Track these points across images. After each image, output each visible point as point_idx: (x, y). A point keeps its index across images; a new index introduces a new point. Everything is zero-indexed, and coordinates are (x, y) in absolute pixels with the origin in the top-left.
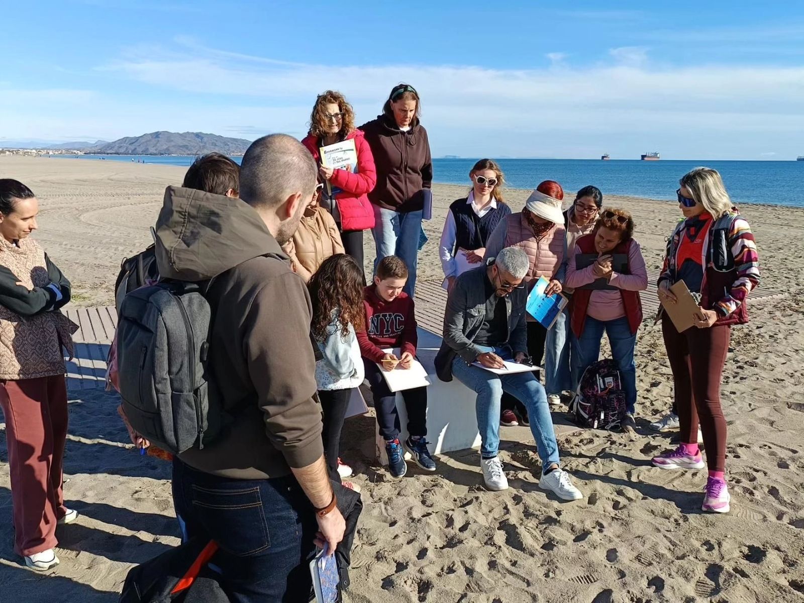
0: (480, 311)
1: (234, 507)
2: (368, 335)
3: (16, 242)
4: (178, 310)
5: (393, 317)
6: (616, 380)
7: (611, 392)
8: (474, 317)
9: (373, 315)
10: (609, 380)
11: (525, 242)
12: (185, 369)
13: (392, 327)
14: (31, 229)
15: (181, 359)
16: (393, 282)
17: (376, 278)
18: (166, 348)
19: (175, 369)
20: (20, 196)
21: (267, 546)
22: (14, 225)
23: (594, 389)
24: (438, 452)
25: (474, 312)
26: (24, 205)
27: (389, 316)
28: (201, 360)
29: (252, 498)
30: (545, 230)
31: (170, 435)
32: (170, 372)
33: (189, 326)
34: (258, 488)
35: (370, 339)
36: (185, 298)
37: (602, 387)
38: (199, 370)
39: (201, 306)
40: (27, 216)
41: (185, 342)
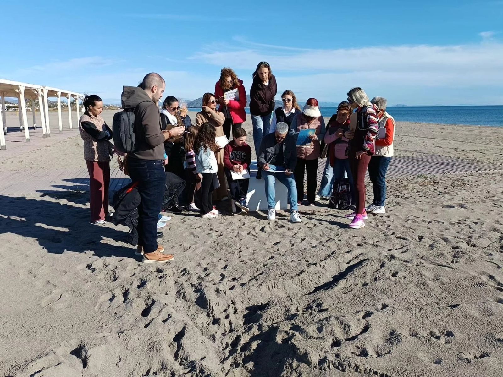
0: (271, 150)
1: (141, 168)
2: (230, 160)
3: (96, 116)
4: (126, 115)
5: (241, 153)
6: (347, 187)
7: (345, 192)
8: (269, 152)
9: (232, 151)
10: (344, 187)
11: (303, 125)
12: (128, 129)
13: (240, 157)
14: (101, 112)
15: (127, 127)
16: (241, 138)
17: (234, 138)
18: (123, 123)
19: (125, 129)
20: (98, 101)
21: (148, 178)
22: (95, 110)
23: (337, 190)
24: (257, 210)
25: (269, 150)
26: (99, 103)
27: (238, 152)
28: (132, 127)
29: (144, 165)
30: (311, 120)
31: (125, 146)
32: (124, 130)
33: (129, 119)
34: (146, 163)
35: (231, 161)
36: (128, 113)
37: (341, 189)
38: (132, 130)
39: (132, 114)
40: (99, 107)
41: (128, 122)
